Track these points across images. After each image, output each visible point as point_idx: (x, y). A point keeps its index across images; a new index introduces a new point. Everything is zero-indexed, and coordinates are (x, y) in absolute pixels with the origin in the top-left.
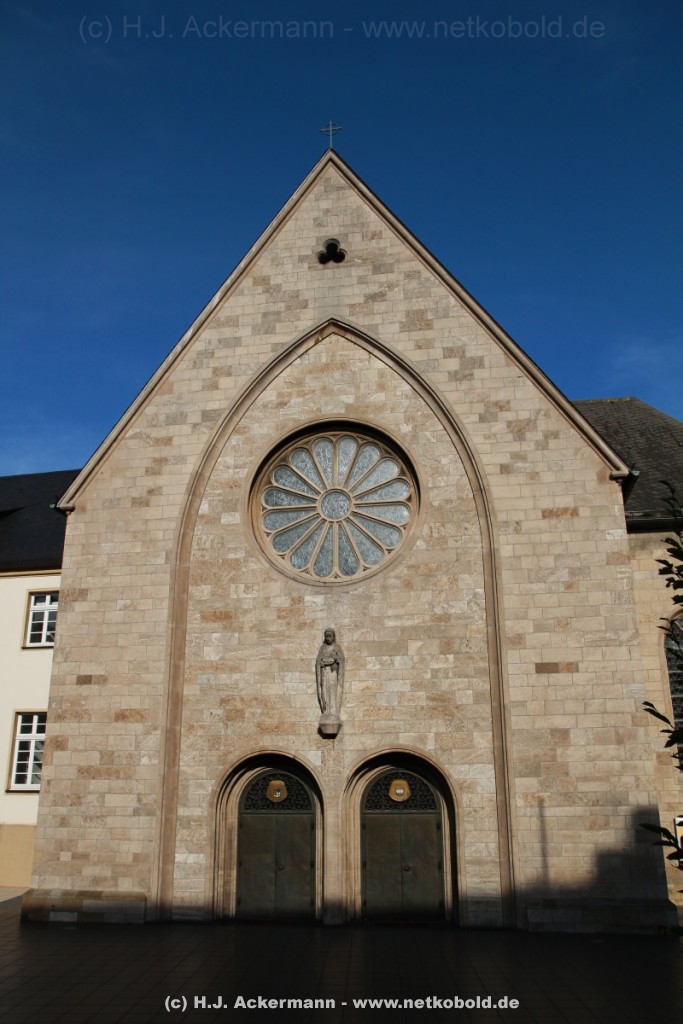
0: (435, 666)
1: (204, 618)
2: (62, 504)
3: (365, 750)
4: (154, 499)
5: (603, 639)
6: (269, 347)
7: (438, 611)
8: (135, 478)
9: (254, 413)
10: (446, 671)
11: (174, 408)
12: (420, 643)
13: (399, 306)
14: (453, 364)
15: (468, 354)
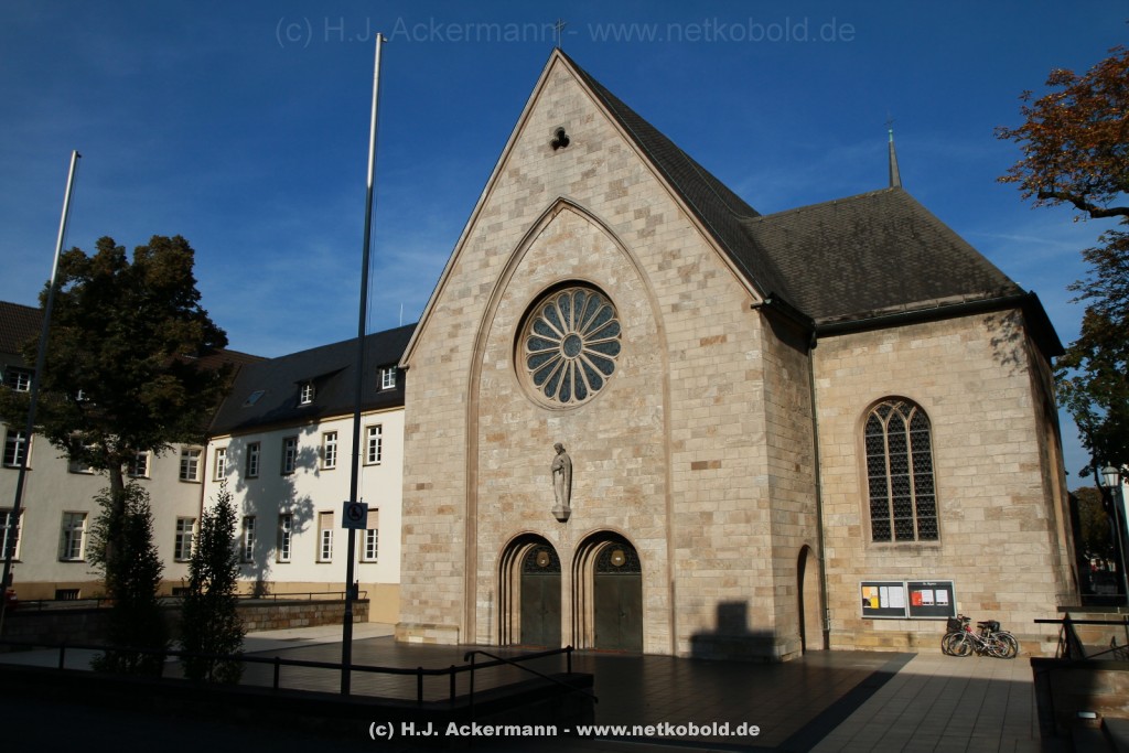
0: (629, 466)
1: (488, 439)
2: (401, 365)
3: (585, 530)
4: (454, 356)
5: (739, 441)
6: (520, 228)
7: (632, 424)
8: (442, 341)
9: (515, 281)
10: (637, 470)
11: (462, 286)
12: (620, 450)
13: (605, 178)
14: (641, 224)
15: (652, 213)
